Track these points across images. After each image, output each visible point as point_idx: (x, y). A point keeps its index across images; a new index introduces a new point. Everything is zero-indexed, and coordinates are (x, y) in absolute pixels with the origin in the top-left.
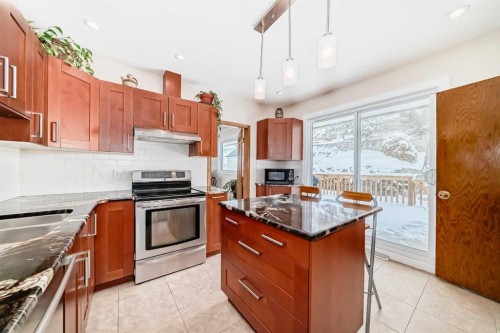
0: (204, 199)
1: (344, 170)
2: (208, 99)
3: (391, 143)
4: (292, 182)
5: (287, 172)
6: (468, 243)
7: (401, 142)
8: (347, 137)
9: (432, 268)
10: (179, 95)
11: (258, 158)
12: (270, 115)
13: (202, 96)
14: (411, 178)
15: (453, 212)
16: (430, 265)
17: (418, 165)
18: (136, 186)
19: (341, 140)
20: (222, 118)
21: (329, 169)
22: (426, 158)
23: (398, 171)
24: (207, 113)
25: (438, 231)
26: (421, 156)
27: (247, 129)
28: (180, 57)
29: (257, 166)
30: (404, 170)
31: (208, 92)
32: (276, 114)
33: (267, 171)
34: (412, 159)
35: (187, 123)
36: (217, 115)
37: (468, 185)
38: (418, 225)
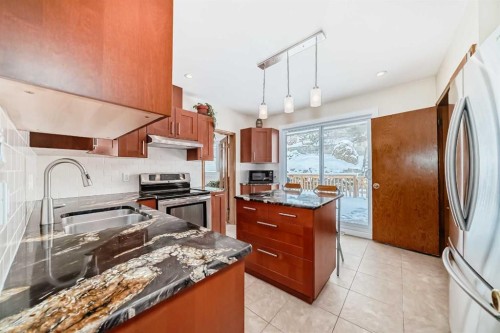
0: (209, 197)
1: (306, 171)
2: (204, 110)
3: (340, 148)
4: (272, 182)
5: (267, 173)
6: (389, 216)
7: (347, 147)
8: (305, 142)
9: (370, 236)
10: (180, 105)
11: (242, 161)
12: (252, 125)
13: (199, 108)
14: (355, 176)
15: (382, 196)
16: (369, 234)
17: (359, 167)
18: (144, 188)
19: (300, 144)
20: (217, 128)
21: (293, 170)
22: (364, 160)
23: (346, 171)
24: (205, 124)
25: (373, 210)
26: (361, 159)
27: (233, 136)
28: (189, 76)
29: (242, 169)
30: (349, 170)
31: (204, 104)
32: (257, 124)
33: (251, 172)
34: (355, 162)
35: (189, 131)
36: (213, 125)
37: (389, 179)
38: (361, 210)
